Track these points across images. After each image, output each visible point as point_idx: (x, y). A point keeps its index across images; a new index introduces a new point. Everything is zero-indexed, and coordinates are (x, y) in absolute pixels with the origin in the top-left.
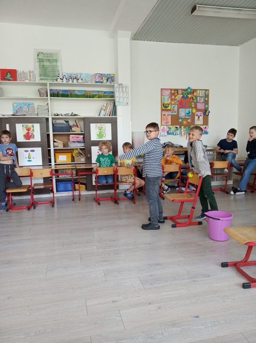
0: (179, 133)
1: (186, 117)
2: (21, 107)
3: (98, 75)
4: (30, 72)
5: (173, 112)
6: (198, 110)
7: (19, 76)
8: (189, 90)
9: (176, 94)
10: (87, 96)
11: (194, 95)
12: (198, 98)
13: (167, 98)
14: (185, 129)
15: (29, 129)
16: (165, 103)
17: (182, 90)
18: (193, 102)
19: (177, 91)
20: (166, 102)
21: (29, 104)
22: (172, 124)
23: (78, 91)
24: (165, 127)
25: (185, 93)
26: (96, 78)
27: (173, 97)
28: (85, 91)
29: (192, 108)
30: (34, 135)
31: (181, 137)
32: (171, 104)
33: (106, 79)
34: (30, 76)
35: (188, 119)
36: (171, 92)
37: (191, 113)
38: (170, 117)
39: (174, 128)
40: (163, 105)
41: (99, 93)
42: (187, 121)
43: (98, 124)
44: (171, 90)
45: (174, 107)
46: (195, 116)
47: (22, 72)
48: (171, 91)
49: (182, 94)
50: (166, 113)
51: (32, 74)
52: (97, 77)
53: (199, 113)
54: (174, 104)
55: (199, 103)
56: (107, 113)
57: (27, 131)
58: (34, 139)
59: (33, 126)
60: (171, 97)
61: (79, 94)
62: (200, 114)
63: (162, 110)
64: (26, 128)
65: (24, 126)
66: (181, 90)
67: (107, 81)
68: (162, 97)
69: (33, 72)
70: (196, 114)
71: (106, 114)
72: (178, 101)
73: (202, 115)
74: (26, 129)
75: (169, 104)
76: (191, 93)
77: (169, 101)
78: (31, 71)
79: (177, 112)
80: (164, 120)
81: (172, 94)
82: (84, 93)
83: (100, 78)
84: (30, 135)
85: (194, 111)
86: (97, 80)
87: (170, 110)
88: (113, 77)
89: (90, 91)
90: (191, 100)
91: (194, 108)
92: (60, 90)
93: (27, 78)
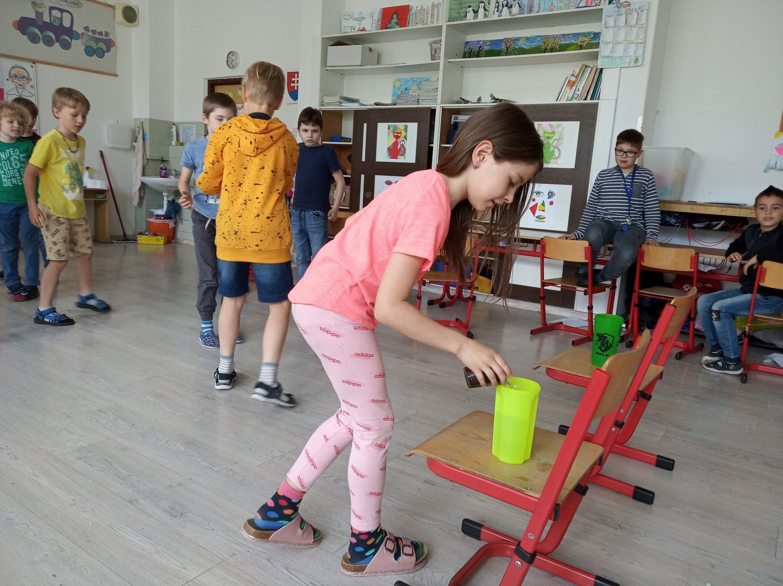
2: (406, 89)
4: (433, 6)
10: (546, 47)
15: (399, 135)
28: (542, 36)
30: (405, 149)
41: (578, 40)
47: (419, 8)
51: (436, 11)
56: (577, 93)
57: (395, 140)
61: (526, 45)
64: (394, 132)
65: (391, 129)
69: (439, 5)
71: (577, 96)
78: (436, 3)
82: (539, 43)
84: (398, 148)
89: (554, 37)
92: (485, 42)
93: (427, 20)
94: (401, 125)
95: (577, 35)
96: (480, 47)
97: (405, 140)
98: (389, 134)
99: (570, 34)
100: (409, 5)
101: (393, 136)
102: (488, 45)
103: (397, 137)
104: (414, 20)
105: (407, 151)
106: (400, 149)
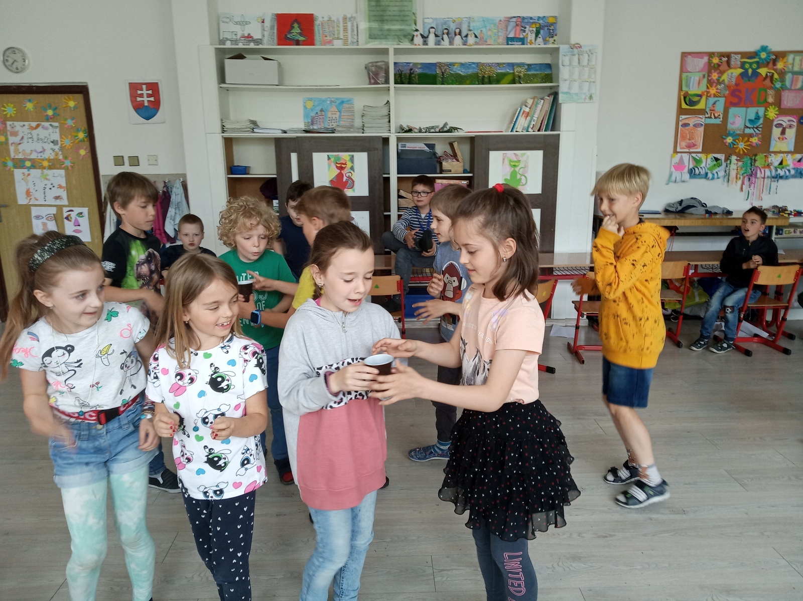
0: (721, 174)
1: (748, 131)
2: (322, 110)
3: (514, 20)
4: (345, 18)
5: (711, 118)
6: (783, 112)
7: (319, 30)
8: (763, 55)
9: (724, 66)
10: (484, 77)
11: (776, 70)
12: (788, 77)
13: (697, 79)
14: (740, 163)
15: (343, 166)
16: (689, 92)
17: (744, 55)
18: (771, 88)
19: (726, 59)
20: (694, 90)
21: (342, 102)
22: (705, 151)
23: (462, 65)
24: (686, 157)
25: (751, 64)
26: (509, 29)
27: (715, 76)
28: (477, 63)
29: (767, 105)
30: (353, 181)
31: (726, 183)
32: (707, 96)
33: (535, 29)
34: (345, 29)
35: (751, 136)
36: (710, 63)
37: (761, 121)
38: (701, 130)
39: (709, 161)
40: (685, 98)
41: (513, 70)
42: (748, 141)
43: (510, 154)
44: (711, 55)
45: (714, 103)
46: (774, 127)
47: (326, 19)
48: (709, 60)
49: (742, 66)
50: (692, 120)
51: (349, 24)
52: (512, 25)
53: (785, 120)
54: (715, 96)
55: (790, 90)
56: (533, 123)
57: (339, 171)
58: (354, 191)
59: (352, 159)
60: (709, 76)
61: (462, 72)
62: (789, 121)
63: (681, 111)
64: (337, 163)
65: (332, 159)
66: (739, 56)
67: (537, 36)
68: (684, 75)
69: (352, 19)
70: (775, 123)
71: (531, 126)
72: (728, 87)
73: (795, 124)
74: (337, 167)
75: (700, 96)
76: (768, 63)
77: (703, 87)
78: (349, 16)
79: (721, 117)
80: (683, 138)
81: (711, 68)
82: (475, 71)
83: (518, 28)
84: (344, 180)
85: (772, 113)
86: (511, 35)
87: (702, 112)
88: (552, 24)
89: (490, 65)
90: (768, 81)
91: (771, 104)
92: (415, 64)
93: (339, 34)
94: (345, 156)
95: (512, 65)
96: (411, 69)
97: (352, 172)
98: (329, 165)
99: (504, 63)
100: (313, 14)
101: (335, 167)
102: (420, 68)
103: (341, 168)
104: (321, 32)
105: (355, 183)
106: (347, 182)
